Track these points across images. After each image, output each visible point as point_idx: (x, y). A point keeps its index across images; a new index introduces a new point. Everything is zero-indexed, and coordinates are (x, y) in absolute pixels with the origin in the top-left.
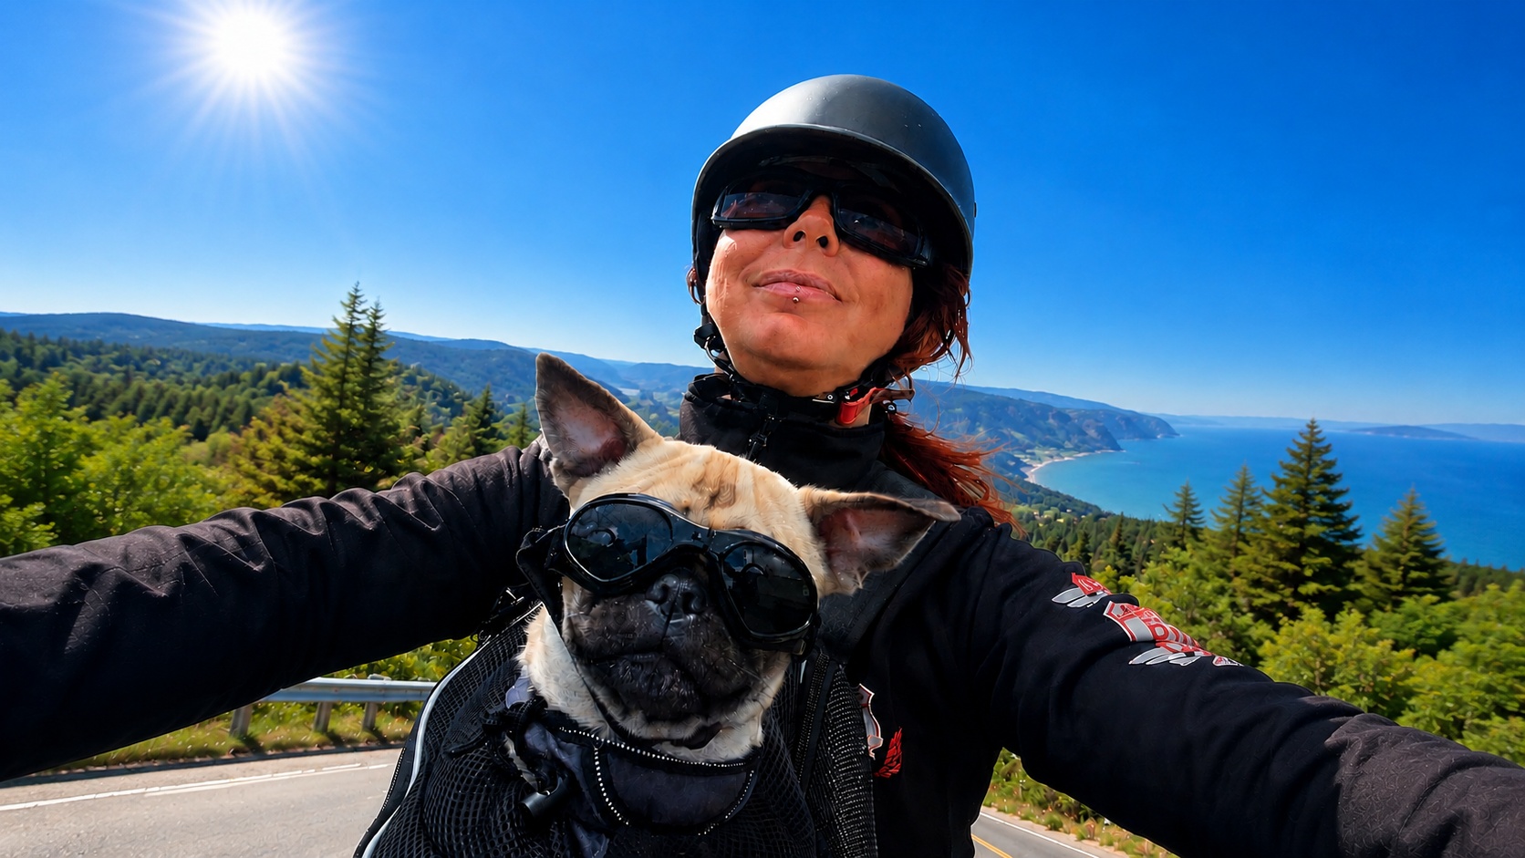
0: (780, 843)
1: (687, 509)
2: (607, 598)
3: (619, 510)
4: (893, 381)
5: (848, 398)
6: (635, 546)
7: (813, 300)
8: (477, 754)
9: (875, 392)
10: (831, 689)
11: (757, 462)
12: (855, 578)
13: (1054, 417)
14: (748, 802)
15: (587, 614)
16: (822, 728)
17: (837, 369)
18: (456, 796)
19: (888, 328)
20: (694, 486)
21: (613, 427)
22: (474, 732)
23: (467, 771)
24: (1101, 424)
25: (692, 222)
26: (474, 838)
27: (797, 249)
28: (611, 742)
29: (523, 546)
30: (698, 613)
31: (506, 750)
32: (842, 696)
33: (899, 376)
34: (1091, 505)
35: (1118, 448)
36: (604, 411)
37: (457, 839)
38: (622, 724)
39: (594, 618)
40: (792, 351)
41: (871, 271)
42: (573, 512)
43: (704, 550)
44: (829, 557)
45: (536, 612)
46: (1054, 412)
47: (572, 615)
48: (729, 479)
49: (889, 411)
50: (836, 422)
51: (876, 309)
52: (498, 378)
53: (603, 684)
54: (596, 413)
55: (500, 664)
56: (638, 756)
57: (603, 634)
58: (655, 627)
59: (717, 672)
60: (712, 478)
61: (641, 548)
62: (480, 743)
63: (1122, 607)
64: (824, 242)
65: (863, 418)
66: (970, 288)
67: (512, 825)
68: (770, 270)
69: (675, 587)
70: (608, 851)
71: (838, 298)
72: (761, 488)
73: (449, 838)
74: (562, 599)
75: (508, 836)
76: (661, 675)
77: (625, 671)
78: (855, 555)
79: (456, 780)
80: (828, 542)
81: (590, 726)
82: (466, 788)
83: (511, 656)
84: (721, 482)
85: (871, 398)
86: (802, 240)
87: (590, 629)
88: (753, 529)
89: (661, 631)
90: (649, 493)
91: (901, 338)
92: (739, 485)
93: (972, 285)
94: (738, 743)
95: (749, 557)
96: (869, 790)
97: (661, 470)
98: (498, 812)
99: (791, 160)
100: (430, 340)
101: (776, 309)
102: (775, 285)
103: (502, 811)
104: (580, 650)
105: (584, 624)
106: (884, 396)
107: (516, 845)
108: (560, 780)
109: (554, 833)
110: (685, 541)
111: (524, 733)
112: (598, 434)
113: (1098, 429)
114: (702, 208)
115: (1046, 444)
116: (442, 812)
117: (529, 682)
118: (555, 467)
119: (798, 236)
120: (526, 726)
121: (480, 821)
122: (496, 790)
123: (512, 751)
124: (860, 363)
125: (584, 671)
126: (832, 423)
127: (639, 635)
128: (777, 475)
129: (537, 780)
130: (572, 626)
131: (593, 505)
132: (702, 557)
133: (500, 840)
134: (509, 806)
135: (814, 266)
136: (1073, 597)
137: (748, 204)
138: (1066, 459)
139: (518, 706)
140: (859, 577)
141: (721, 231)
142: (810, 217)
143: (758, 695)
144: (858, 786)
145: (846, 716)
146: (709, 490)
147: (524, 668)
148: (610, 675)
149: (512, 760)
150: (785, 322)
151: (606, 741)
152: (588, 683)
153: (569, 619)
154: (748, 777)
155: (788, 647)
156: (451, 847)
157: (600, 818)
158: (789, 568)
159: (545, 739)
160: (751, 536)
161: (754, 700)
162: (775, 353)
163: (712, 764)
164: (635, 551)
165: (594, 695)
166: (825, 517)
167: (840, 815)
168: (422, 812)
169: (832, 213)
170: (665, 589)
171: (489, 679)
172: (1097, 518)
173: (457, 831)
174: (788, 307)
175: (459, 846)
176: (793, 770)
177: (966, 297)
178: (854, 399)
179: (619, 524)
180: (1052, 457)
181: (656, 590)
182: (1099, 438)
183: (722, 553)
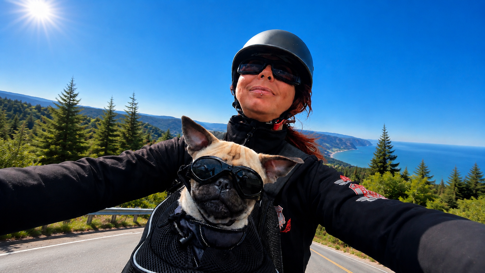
0: (253, 252)
1: (226, 160)
2: (203, 185)
3: (207, 160)
4: (289, 118)
5: (276, 122)
6: (211, 170)
7: (267, 95)
8: (166, 227)
9: (284, 121)
10: (269, 208)
11: (246, 146)
12: (274, 179)
13: (338, 140)
14: (244, 240)
15: (198, 189)
16: (266, 219)
17: (273, 114)
18: (160, 239)
19: (288, 103)
20: (228, 154)
21: (205, 137)
22: (166, 221)
23: (164, 232)
24: (351, 142)
25: (232, 72)
26: (165, 250)
27: (262, 80)
28: (204, 224)
29: (180, 170)
30: (230, 189)
31: (174, 226)
32: (271, 210)
33: (291, 116)
34: (348, 164)
35: (356, 148)
36: (202, 132)
37: (161, 251)
38: (208, 219)
39: (200, 190)
40: (260, 109)
41: (283, 86)
42: (194, 161)
43: (231, 171)
44: (266, 173)
45: (183, 188)
46: (338, 139)
47: (193, 189)
48: (238, 151)
49: (288, 126)
50: (273, 129)
51: (285, 97)
52: (172, 127)
53: (202, 208)
54: (200, 133)
55: (173, 202)
56: (213, 228)
57: (202, 195)
58: (218, 192)
59: (235, 205)
60: (233, 151)
61: (213, 171)
62: (167, 224)
63: (354, 185)
64: (270, 78)
65: (281, 128)
66: (312, 91)
67: (176, 247)
68: (254, 86)
69: (223, 182)
70: (204, 254)
71: (274, 94)
72: (247, 154)
73: (159, 250)
74: (190, 185)
75: (175, 250)
76: (219, 206)
77: (209, 205)
78: (274, 172)
79: (160, 234)
80: (266, 169)
81: (199, 219)
82: (163, 237)
83: (176, 200)
84: (236, 152)
85: (283, 123)
86: (263, 77)
87: (199, 193)
88: (245, 166)
89: (219, 194)
90: (215, 156)
91: (292, 105)
92: (241, 153)
93: (312, 90)
94: (241, 224)
95: (244, 173)
96: (279, 237)
97: (219, 149)
98: (172, 243)
99: (260, 54)
100: (151, 116)
101: (256, 97)
102: (256, 90)
103: (173, 243)
104: (195, 199)
105: (197, 192)
106: (287, 122)
107: (177, 252)
108: (190, 234)
109: (188, 249)
110: (226, 169)
111: (180, 221)
112: (201, 139)
113: (350, 143)
114: (234, 68)
115: (335, 147)
116: (156, 243)
117: (181, 207)
118: (188, 149)
119: (262, 76)
120: (180, 220)
121: (167, 246)
122: (172, 237)
123: (176, 226)
124: (280, 112)
125: (197, 205)
126: (272, 130)
127: (213, 195)
128: (252, 150)
129: (184, 234)
130: (193, 192)
131: (200, 159)
132: (230, 173)
133: (173, 251)
134: (175, 241)
135: (267, 85)
136: (341, 182)
137: (248, 67)
138: (342, 151)
139: (178, 214)
140: (275, 179)
141: (240, 74)
142: (265, 71)
143: (247, 212)
144: (276, 236)
145: (273, 216)
146: (232, 154)
147: (180, 203)
148: (204, 206)
149: (176, 229)
150: (259, 101)
151: (203, 223)
152: (198, 208)
153: (193, 191)
154: (244, 233)
155: (256, 198)
156: (159, 252)
157: (201, 245)
158: (255, 176)
159: (186, 223)
160: (245, 168)
161: (245, 213)
162: (255, 109)
163: (233, 230)
164: (211, 172)
165: (200, 212)
166: (266, 162)
167: (271, 244)
168: (151, 243)
169: (272, 70)
170: (220, 183)
171: (170, 206)
172: (350, 167)
173: (161, 248)
174: (259, 97)
175: (161, 252)
176: (257, 232)
177: (311, 94)
178: (278, 123)
179: (207, 164)
180: (337, 151)
181: (217, 182)
182: (351, 146)
183: (236, 172)
